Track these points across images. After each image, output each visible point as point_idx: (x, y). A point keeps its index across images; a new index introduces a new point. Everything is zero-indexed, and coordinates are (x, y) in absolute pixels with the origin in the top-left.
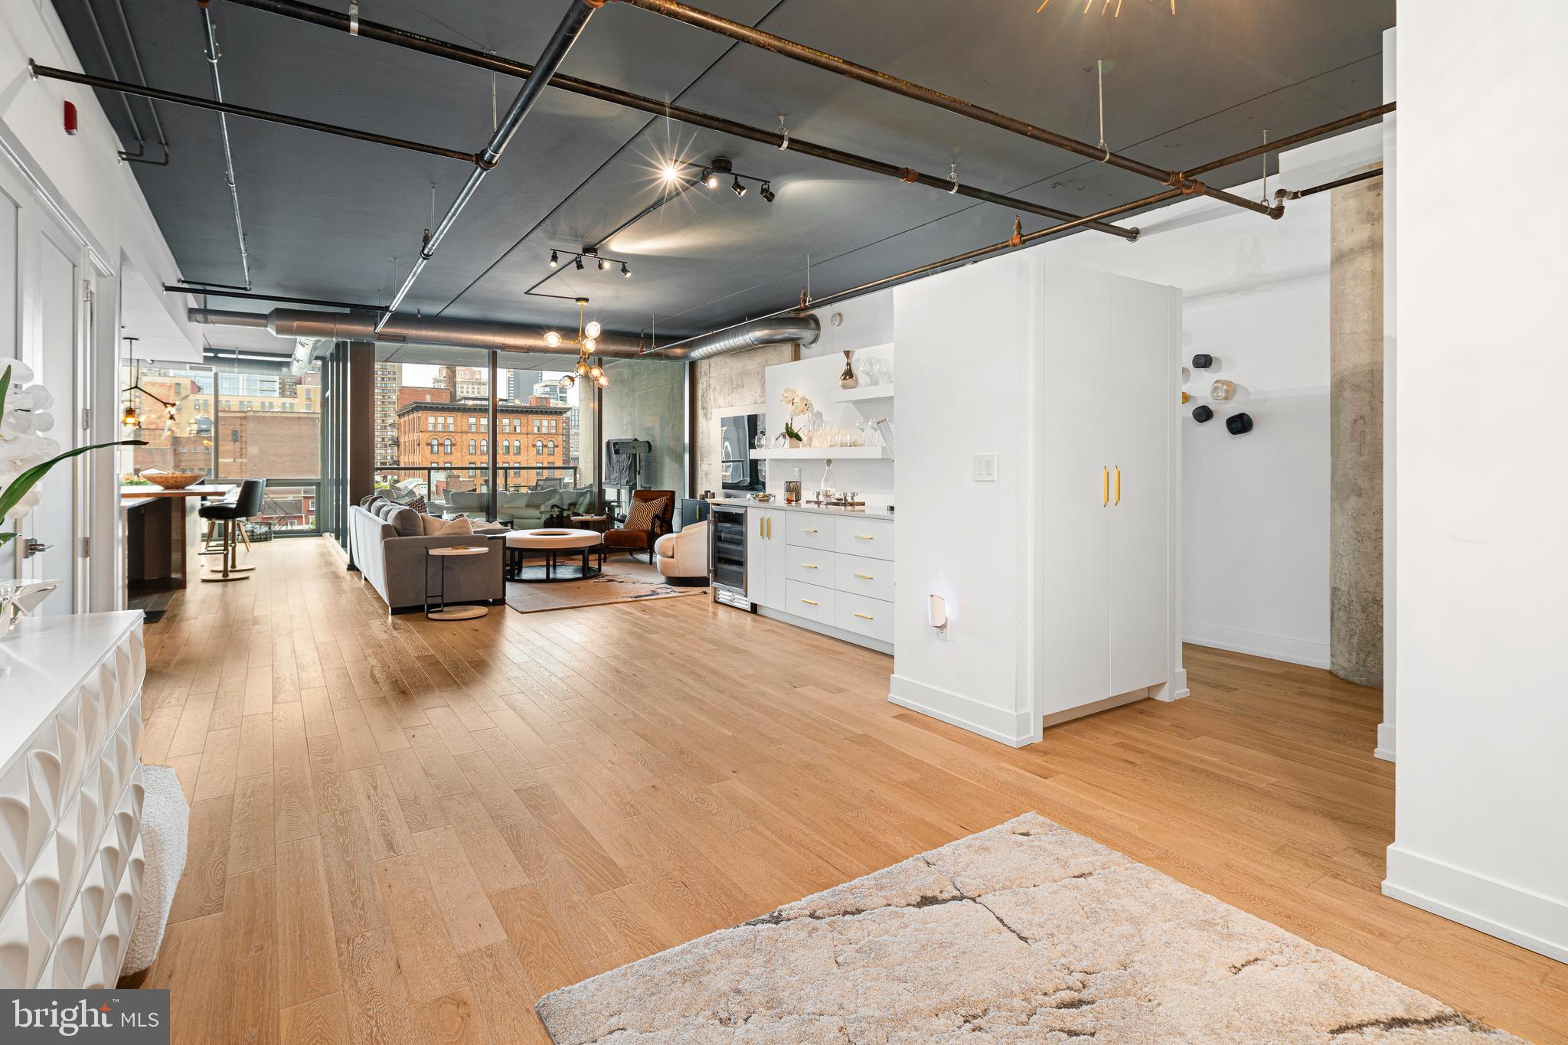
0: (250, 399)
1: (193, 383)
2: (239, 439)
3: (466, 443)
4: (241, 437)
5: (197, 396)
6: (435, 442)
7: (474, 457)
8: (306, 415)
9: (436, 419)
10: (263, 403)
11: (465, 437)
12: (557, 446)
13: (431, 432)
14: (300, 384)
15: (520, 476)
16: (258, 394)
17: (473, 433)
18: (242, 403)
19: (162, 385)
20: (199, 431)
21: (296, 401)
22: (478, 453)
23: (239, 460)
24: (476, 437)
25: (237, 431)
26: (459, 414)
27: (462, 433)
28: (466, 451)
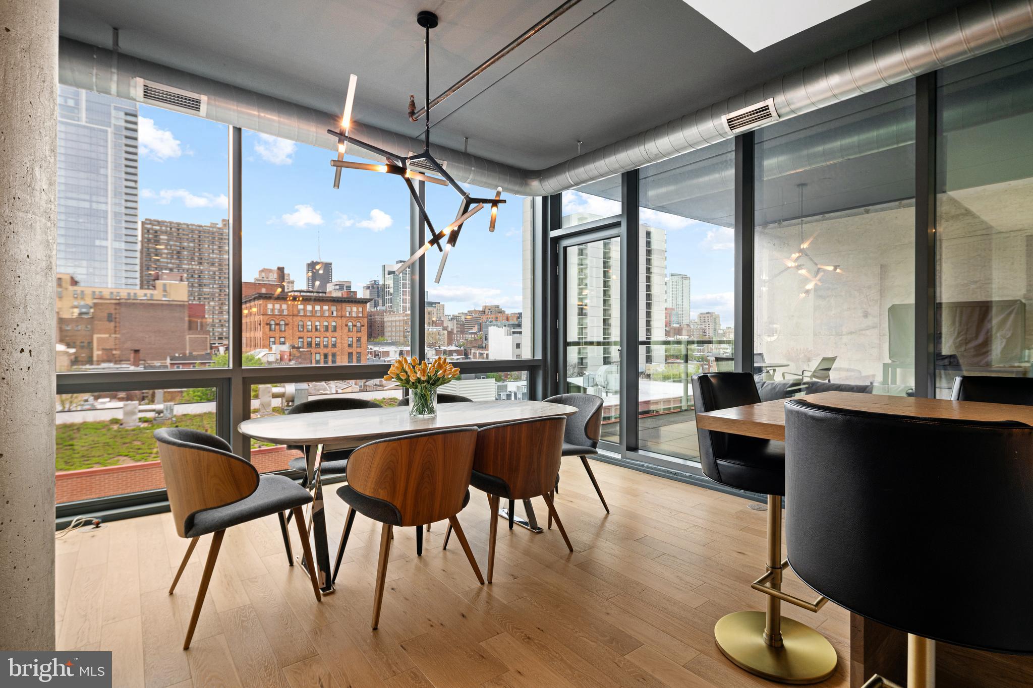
0: (118, 290)
1: (72, 278)
2: (113, 320)
3: (296, 323)
4: (116, 318)
5: (75, 288)
6: (273, 322)
7: (302, 333)
8: (167, 303)
9: (274, 306)
10: (129, 294)
11: (295, 318)
12: (363, 326)
13: (269, 315)
14: (158, 279)
15: (336, 347)
16: (124, 286)
17: (301, 316)
18: (112, 293)
20: (81, 314)
21: (155, 292)
22: (305, 330)
23: (113, 336)
24: (304, 319)
25: (111, 314)
27: (293, 315)
28: (296, 329)
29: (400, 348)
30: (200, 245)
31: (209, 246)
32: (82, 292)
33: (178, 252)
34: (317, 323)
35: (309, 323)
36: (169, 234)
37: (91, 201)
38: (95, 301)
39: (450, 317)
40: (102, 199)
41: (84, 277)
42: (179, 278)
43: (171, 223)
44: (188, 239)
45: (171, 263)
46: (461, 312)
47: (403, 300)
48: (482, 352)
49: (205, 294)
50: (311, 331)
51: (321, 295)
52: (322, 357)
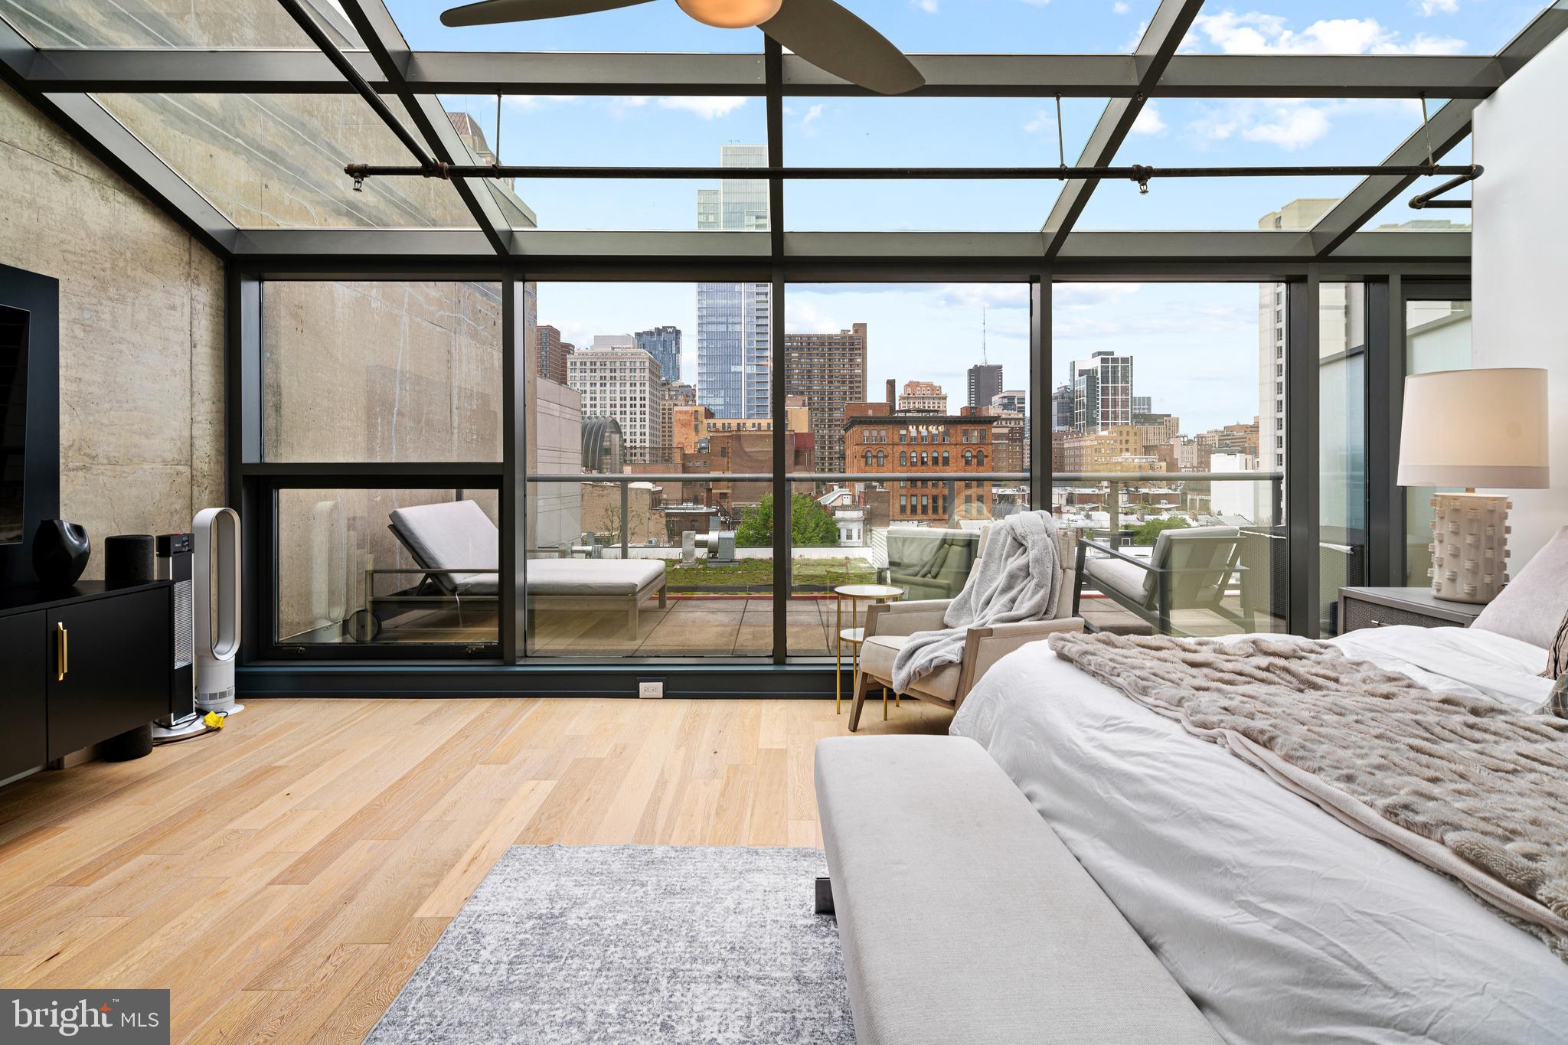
1: (707, 410)
2: (727, 454)
3: (896, 455)
6: (869, 455)
7: (903, 468)
9: (872, 432)
11: (896, 448)
12: (987, 456)
13: (866, 444)
15: (948, 488)
17: (905, 444)
19: (686, 412)
20: (701, 449)
22: (909, 464)
24: (906, 448)
25: (725, 448)
26: (891, 426)
27: (893, 445)
28: (897, 462)
29: (1069, 489)
30: (830, 360)
31: (839, 360)
32: (714, 424)
33: (809, 371)
34: (924, 455)
35: (914, 455)
36: (799, 349)
37: (727, 323)
38: (711, 434)
39: (1186, 439)
40: (736, 320)
41: (721, 408)
42: (801, 403)
43: (801, 336)
44: (818, 355)
45: (802, 385)
46: (1213, 428)
47: (1102, 413)
48: (1205, 498)
49: (836, 420)
50: (916, 465)
51: (931, 414)
52: (931, 501)
